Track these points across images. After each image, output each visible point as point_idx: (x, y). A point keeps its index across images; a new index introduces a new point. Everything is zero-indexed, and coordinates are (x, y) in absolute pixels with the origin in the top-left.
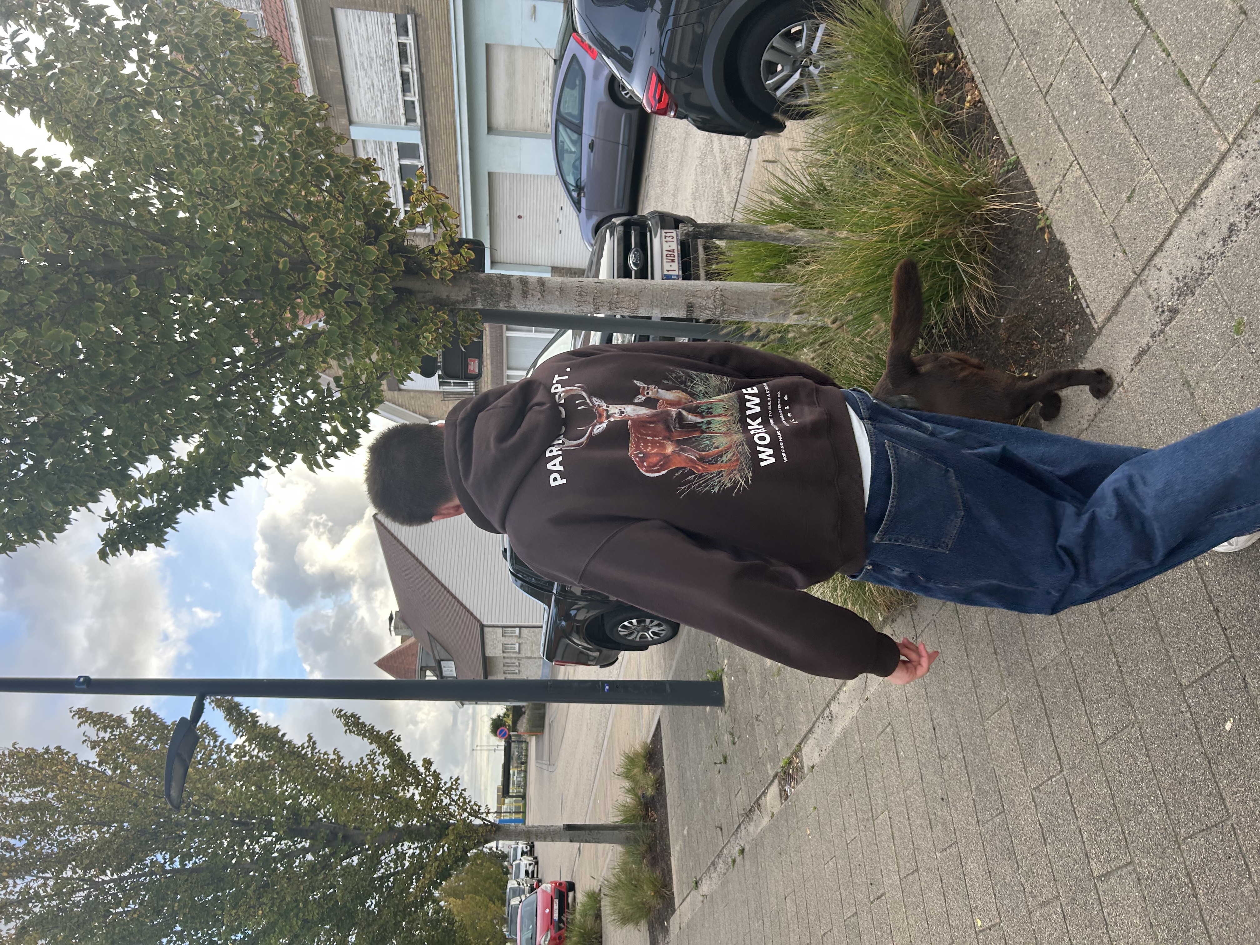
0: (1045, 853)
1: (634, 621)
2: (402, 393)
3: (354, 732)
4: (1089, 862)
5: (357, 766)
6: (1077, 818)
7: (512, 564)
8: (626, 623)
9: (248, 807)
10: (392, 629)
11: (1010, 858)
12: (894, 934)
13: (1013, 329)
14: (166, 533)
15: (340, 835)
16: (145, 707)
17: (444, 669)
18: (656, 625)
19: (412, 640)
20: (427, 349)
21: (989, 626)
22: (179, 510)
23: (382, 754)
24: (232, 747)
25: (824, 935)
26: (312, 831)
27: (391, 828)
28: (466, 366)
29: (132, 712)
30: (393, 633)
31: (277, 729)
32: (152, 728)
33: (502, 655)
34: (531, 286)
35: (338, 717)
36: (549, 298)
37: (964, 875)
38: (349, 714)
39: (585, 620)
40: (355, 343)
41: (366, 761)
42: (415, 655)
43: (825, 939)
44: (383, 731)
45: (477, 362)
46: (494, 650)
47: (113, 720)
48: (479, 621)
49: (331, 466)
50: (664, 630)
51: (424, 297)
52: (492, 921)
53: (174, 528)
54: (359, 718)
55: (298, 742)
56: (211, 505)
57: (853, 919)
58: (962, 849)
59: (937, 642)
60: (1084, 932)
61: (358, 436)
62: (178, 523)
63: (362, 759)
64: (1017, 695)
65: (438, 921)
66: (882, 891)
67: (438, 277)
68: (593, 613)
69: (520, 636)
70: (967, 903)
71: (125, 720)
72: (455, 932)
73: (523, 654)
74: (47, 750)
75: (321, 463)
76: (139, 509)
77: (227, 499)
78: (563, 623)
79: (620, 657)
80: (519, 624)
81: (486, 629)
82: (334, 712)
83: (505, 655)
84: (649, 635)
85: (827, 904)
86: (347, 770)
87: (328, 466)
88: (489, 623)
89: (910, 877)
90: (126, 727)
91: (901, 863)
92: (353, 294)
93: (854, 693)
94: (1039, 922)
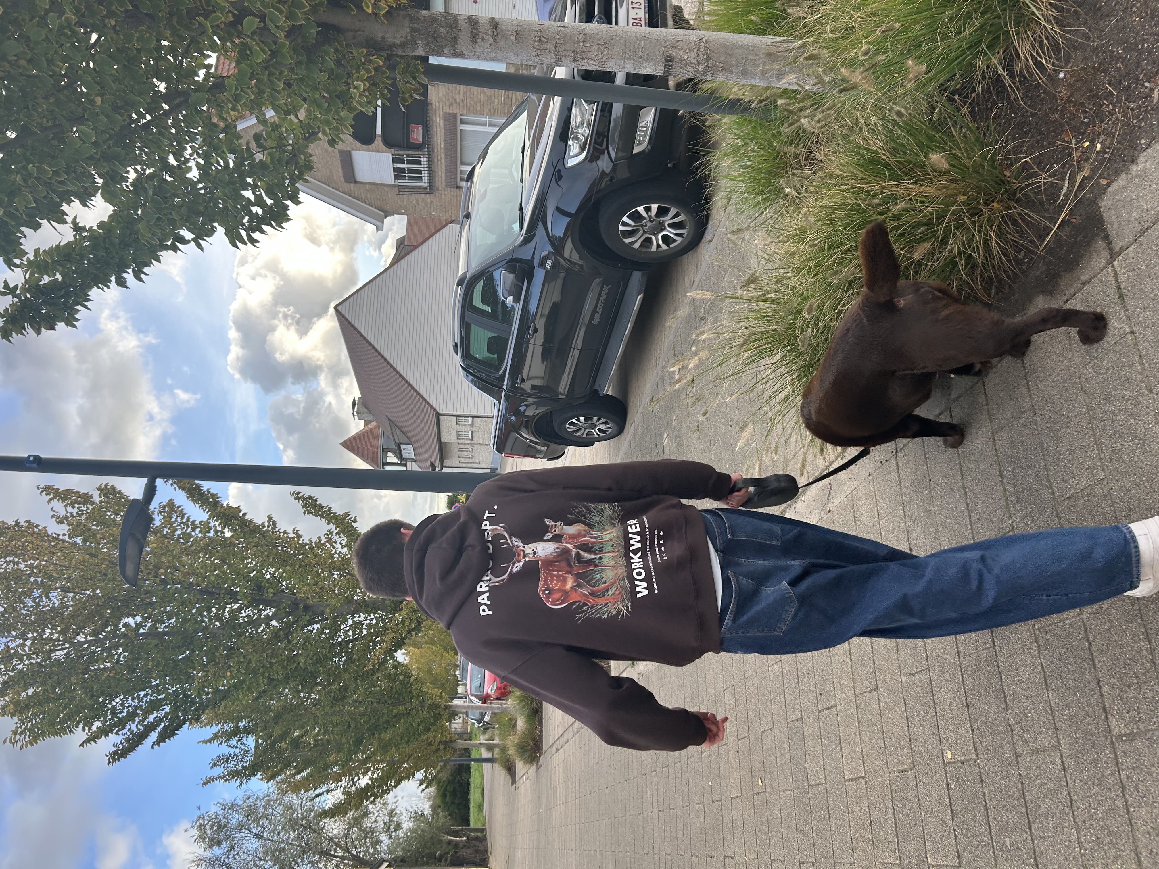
0: (1046, 698)
1: (582, 419)
2: (357, 185)
3: (312, 513)
4: (1106, 717)
5: (316, 543)
6: (1095, 667)
7: (463, 359)
8: (574, 420)
9: (213, 579)
10: (355, 413)
11: (996, 696)
12: (843, 745)
13: (1079, 84)
14: (78, 311)
15: (301, 606)
16: (110, 484)
17: (403, 451)
18: (603, 423)
19: (374, 424)
20: (359, 103)
21: (995, 444)
22: (90, 288)
23: (338, 533)
24: (197, 522)
25: (764, 732)
26: (274, 601)
27: (349, 601)
28: (408, 133)
29: (98, 489)
30: (356, 417)
31: (238, 509)
32: (118, 503)
33: (457, 441)
34: (482, 29)
35: (295, 499)
36: (502, 43)
37: (935, 704)
38: (306, 496)
39: (533, 417)
40: (273, 89)
41: (323, 540)
42: (376, 438)
43: (764, 736)
44: (340, 512)
45: (420, 128)
46: (450, 436)
47: (80, 497)
48: (435, 410)
49: (257, 241)
50: (610, 427)
51: (354, 38)
52: (445, 668)
53: (86, 307)
54: (316, 500)
55: (258, 521)
56: (125, 282)
57: (797, 723)
58: (934, 677)
59: (923, 458)
60: (1090, 790)
61: (286, 207)
62: (90, 300)
63: (319, 538)
64: (1027, 524)
65: (396, 675)
66: (833, 703)
67: (370, 11)
68: (541, 410)
69: (473, 425)
70: (936, 731)
71: (91, 497)
72: (411, 684)
73: (475, 441)
74: (17, 524)
75: (245, 238)
76: (41, 283)
77: (142, 276)
78: (513, 418)
79: (566, 451)
80: (472, 414)
81: (441, 418)
82: (292, 494)
83: (459, 441)
84: (595, 432)
85: (769, 704)
86: (307, 547)
87: (253, 241)
88: (444, 412)
89: (868, 695)
90: (93, 503)
91: (858, 679)
92: (265, 22)
93: (814, 504)
94: (1028, 768)
